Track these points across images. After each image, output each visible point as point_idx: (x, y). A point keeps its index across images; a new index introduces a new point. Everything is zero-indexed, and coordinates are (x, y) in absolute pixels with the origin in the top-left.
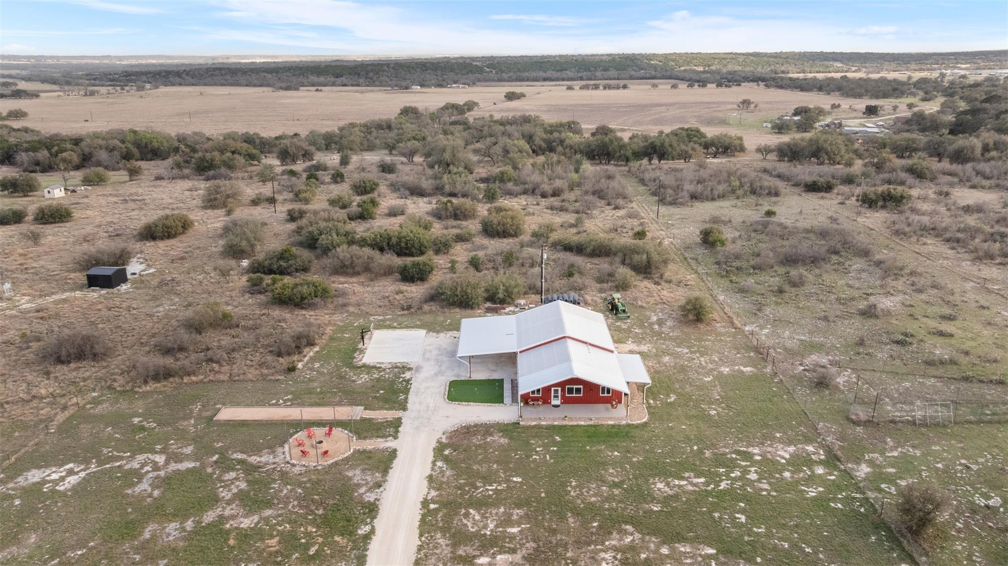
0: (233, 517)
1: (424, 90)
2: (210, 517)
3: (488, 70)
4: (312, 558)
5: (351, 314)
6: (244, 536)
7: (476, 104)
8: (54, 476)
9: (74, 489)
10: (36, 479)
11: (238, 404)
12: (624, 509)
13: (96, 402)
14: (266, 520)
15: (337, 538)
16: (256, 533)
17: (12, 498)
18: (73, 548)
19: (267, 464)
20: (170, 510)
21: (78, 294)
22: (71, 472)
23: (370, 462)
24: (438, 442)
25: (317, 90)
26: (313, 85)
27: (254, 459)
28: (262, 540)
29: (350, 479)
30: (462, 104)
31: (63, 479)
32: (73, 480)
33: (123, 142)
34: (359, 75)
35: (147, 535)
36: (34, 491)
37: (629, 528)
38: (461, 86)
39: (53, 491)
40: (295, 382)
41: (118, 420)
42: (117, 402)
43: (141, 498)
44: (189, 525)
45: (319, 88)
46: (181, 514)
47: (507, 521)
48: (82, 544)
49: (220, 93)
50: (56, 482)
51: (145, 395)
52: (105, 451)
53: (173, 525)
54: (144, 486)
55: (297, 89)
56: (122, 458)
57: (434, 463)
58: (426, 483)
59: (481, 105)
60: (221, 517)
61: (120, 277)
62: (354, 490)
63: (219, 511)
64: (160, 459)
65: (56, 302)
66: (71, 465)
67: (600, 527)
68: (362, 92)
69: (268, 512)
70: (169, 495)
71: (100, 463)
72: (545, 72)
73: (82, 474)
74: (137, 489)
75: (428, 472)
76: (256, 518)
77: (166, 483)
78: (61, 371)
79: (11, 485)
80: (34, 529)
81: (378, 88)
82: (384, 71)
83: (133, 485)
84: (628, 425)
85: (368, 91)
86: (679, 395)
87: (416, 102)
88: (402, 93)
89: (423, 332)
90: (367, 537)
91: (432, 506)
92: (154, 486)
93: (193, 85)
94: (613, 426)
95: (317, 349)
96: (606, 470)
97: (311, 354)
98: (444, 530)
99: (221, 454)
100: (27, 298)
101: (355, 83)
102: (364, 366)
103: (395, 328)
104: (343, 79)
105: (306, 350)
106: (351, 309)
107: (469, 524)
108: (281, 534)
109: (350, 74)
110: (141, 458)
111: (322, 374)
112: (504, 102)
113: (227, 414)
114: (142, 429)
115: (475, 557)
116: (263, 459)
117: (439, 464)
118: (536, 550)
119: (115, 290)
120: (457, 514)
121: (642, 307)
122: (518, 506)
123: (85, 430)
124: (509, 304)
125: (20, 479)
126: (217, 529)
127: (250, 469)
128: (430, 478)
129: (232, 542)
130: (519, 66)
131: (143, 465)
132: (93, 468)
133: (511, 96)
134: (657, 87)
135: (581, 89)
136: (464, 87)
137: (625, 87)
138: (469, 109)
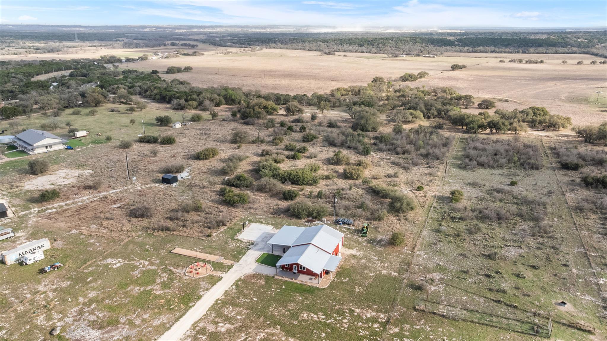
0: (156, 290)
1: (407, 58)
2: (149, 288)
4: (170, 309)
5: (251, 213)
6: (156, 297)
7: (427, 74)
8: (114, 262)
9: (117, 268)
10: (109, 262)
11: (183, 248)
12: (283, 320)
13: (139, 236)
14: (165, 293)
15: (182, 305)
16: (159, 297)
17: (100, 266)
18: (108, 288)
19: (178, 273)
20: (139, 282)
21: (157, 185)
22: (119, 262)
23: (211, 280)
24: (240, 278)
25: (345, 56)
27: (175, 270)
28: (159, 299)
29: (200, 285)
30: (416, 73)
31: (116, 264)
32: (119, 265)
33: (219, 95)
35: (129, 289)
36: (106, 266)
37: (279, 327)
38: (431, 56)
39: (112, 267)
40: (208, 241)
41: (142, 245)
42: (145, 238)
43: (133, 276)
44: (142, 289)
46: (141, 285)
47: (239, 314)
48: (111, 287)
49: (292, 55)
50: (113, 265)
51: (156, 236)
52: (132, 256)
53: (138, 288)
54: (137, 272)
55: (334, 54)
56: (135, 260)
57: (232, 286)
58: (223, 293)
60: (153, 289)
61: (175, 179)
62: (199, 289)
63: (153, 286)
64: (146, 263)
65: (148, 188)
66: (120, 259)
67: (269, 324)
69: (167, 291)
70: (142, 277)
71: (129, 261)
73: (122, 264)
74: (134, 273)
75: (227, 289)
76: (162, 292)
77: (144, 273)
78: (134, 220)
79: (102, 262)
80: (101, 279)
81: (379, 56)
83: (133, 271)
84: (316, 287)
86: (351, 279)
88: (393, 60)
89: (272, 227)
90: (191, 307)
91: (219, 302)
92: (140, 273)
93: (281, 48)
94: (310, 286)
95: (226, 228)
96: (290, 304)
97: (222, 230)
98: (216, 311)
99: (166, 266)
100: (140, 184)
102: (237, 239)
103: (263, 223)
105: (221, 227)
106: (252, 210)
107: (226, 311)
108: (166, 299)
109: (368, 44)
110: (141, 261)
111: (220, 239)
112: (448, 71)
113: (178, 250)
114: (148, 250)
115: (219, 323)
116: (178, 271)
117: (233, 287)
118: (241, 326)
119: (171, 185)
120: (225, 306)
121: (379, 232)
122: (247, 309)
123: (131, 246)
124: (319, 219)
125: (105, 261)
126: (149, 293)
127: (172, 273)
128: (226, 291)
129: (151, 298)
131: (140, 264)
132: (126, 262)
133: (454, 68)
134: (566, 62)
135: (510, 61)
136: (434, 57)
137: (542, 62)
138: (421, 77)
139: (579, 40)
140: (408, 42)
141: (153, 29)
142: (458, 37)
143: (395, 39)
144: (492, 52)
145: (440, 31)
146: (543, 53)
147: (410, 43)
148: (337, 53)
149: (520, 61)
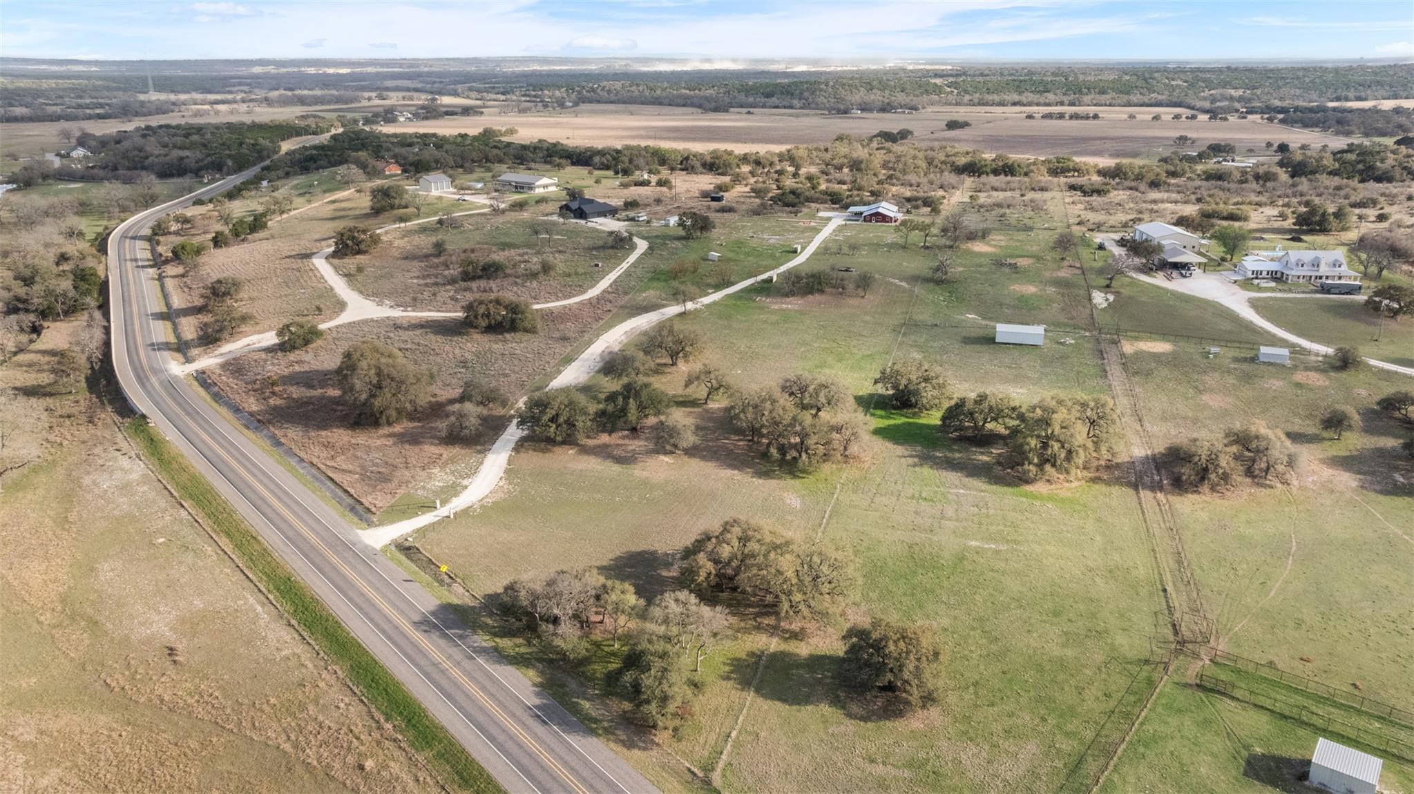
1: (865, 115)
3: (949, 89)
7: (911, 133)
25: (749, 113)
26: (742, 107)
30: (895, 132)
34: (792, 94)
38: (907, 111)
45: (751, 110)
55: (727, 111)
59: (916, 134)
68: (797, 116)
72: (1021, 93)
81: (814, 112)
82: (821, 90)
85: (804, 115)
87: (852, 129)
88: (841, 118)
101: (787, 104)
104: (774, 99)
109: (782, 93)
112: (943, 130)
130: (990, 85)
133: (952, 125)
134: (1134, 117)
135: (1043, 117)
136: (911, 113)
137: (1096, 117)
138: (902, 138)
139: (1173, 83)
140: (856, 87)
141: (271, 69)
142: (951, 79)
143: (831, 83)
144: (1015, 104)
145: (911, 67)
146: (1106, 105)
147: (862, 89)
148: (732, 110)
149: (1061, 116)
